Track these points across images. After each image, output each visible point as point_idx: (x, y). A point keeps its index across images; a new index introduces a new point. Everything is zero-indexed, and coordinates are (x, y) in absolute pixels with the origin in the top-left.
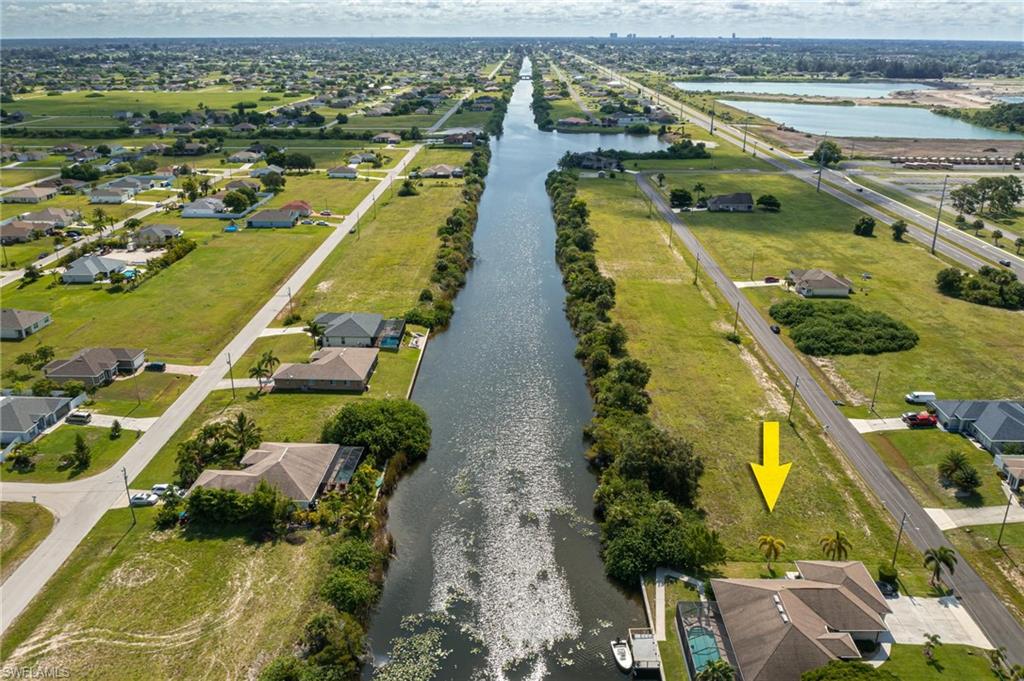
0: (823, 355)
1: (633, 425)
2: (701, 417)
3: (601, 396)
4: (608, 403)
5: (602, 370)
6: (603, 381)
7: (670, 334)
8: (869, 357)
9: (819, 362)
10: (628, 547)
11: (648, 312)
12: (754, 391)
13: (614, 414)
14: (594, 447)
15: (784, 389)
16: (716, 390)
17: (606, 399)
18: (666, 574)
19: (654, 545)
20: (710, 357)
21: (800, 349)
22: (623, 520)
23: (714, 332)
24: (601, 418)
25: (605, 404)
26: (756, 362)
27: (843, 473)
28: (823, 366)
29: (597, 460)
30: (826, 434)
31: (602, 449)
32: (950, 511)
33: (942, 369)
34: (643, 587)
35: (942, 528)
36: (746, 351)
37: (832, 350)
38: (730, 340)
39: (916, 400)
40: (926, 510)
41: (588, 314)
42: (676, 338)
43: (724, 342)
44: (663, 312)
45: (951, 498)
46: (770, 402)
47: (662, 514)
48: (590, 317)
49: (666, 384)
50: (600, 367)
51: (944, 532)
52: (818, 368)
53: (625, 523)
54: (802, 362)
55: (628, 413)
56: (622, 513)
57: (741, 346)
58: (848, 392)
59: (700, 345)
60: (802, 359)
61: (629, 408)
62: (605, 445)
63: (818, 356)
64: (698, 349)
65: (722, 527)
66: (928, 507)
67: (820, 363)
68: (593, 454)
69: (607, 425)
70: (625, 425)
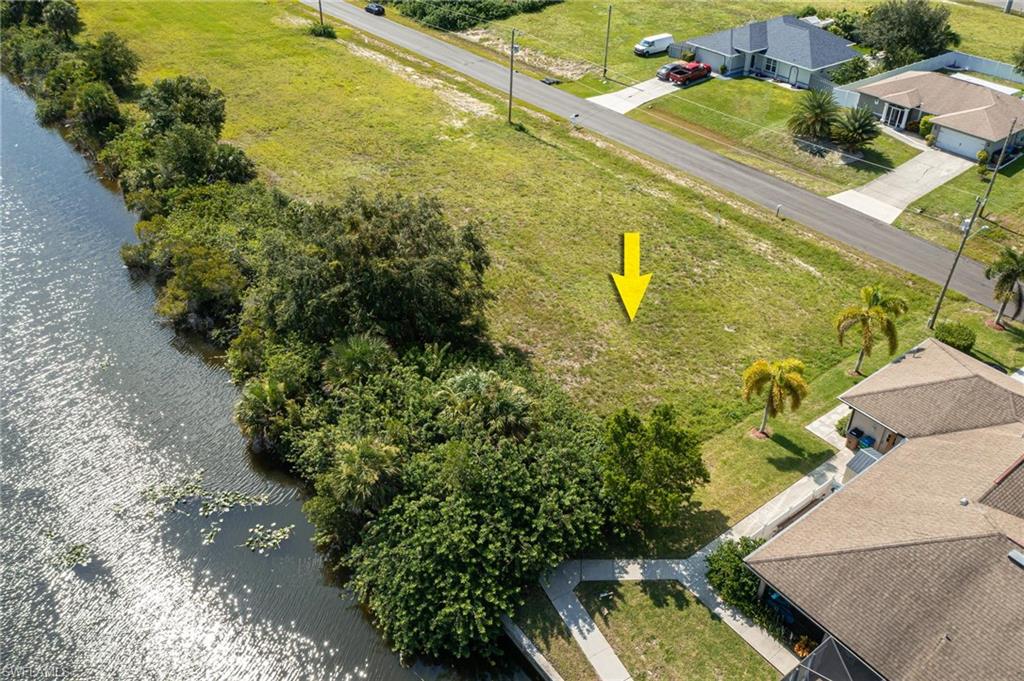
0: (472, 26)
1: (243, 209)
2: (361, 159)
3: (131, 176)
4: (158, 180)
5: (111, 127)
6: (126, 146)
7: (211, 47)
8: (534, 16)
9: (473, 36)
10: (442, 561)
11: (153, 24)
12: (416, 95)
13: (184, 201)
14: (171, 288)
15: (457, 83)
16: (353, 109)
17: (150, 175)
18: (572, 583)
19: (520, 522)
20: (306, 64)
21: (430, 26)
22: (383, 476)
23: (284, 30)
24: (157, 218)
25: (153, 187)
26: (383, 57)
27: (664, 181)
28: (482, 40)
29: (192, 320)
30: (578, 129)
31: (195, 287)
32: (865, 188)
33: (634, 10)
34: (540, 659)
35: (889, 220)
36: (351, 45)
37: (482, 15)
38: (320, 35)
39: (652, 50)
40: (832, 198)
41: (38, 43)
42: (227, 50)
43: (313, 40)
44: (179, 20)
45: (841, 170)
46: (453, 105)
47: (487, 415)
48: (44, 47)
49: (258, 122)
50: (101, 125)
51: (896, 224)
52: (475, 44)
53: (392, 486)
54: (446, 41)
55: (217, 188)
56: (368, 456)
57: (340, 40)
58: (549, 64)
59: (274, 51)
60: (444, 38)
61: (214, 176)
62: (200, 275)
63: (464, 29)
64: (276, 56)
65: (583, 374)
66: (833, 194)
67: (476, 39)
68: (180, 307)
69: (179, 229)
70: (223, 213)
